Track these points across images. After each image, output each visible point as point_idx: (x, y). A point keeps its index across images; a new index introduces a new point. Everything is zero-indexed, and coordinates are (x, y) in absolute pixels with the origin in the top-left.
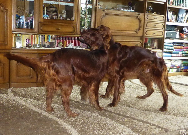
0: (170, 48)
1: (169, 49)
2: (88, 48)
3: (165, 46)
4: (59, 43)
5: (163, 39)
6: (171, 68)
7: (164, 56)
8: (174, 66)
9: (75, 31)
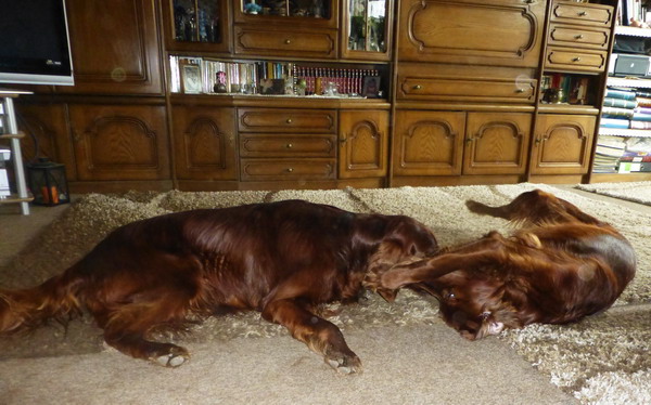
0: (625, 103)
1: (622, 107)
2: (379, 97)
3: (610, 96)
4: (299, 82)
5: (603, 76)
6: (623, 160)
7: (604, 126)
8: (635, 154)
9: (333, 48)
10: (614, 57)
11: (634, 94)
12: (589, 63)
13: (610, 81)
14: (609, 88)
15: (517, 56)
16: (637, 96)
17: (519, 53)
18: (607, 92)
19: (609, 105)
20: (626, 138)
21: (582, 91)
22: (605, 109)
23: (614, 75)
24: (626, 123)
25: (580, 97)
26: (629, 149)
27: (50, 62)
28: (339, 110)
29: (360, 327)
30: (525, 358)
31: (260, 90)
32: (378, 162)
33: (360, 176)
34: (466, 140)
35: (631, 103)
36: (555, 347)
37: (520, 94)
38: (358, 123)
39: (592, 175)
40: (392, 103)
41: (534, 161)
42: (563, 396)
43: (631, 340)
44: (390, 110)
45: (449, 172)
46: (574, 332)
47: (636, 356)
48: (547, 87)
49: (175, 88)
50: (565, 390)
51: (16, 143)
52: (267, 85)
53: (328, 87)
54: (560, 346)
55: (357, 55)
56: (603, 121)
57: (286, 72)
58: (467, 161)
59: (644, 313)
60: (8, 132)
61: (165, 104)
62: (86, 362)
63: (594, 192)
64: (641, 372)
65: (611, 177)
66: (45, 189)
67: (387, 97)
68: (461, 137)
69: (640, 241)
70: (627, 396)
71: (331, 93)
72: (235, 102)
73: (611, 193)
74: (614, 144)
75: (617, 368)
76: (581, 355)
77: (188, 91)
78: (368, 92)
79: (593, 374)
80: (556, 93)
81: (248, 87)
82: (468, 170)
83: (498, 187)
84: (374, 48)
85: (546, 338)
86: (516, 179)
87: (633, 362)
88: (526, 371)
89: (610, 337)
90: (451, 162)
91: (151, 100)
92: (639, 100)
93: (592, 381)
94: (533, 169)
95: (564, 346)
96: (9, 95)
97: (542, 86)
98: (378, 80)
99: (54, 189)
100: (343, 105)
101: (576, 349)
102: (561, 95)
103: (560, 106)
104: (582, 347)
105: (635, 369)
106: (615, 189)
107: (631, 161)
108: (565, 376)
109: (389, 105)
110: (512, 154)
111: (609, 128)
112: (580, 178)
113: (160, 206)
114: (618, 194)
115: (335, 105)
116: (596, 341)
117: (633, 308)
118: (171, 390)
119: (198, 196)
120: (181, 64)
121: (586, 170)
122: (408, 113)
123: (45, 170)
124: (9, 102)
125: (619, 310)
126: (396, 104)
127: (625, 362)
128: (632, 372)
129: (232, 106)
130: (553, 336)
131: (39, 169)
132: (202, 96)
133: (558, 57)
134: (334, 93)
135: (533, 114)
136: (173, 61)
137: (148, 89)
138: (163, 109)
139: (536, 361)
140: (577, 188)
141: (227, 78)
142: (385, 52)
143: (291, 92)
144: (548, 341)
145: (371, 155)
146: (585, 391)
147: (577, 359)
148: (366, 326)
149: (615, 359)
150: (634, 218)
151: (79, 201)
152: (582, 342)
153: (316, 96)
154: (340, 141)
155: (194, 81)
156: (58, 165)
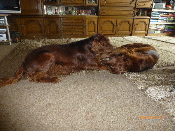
0: (157, 16)
1: (156, 17)
2: (95, 15)
3: (153, 14)
4: (75, 12)
5: (151, 9)
6: (156, 30)
7: (151, 22)
8: (159, 29)
9: (84, 3)
10: (154, 4)
11: (159, 13)
12: (148, 5)
13: (153, 10)
14: (153, 12)
15: (130, 4)
16: (160, 14)
17: (130, 3)
18: (152, 13)
19: (153, 16)
20: (157, 25)
21: (146, 13)
22: (152, 17)
23: (154, 8)
24: (157, 21)
25: (145, 14)
26: (157, 27)
27: (15, 7)
28: (85, 18)
29: (90, 73)
30: (132, 82)
31: (66, 13)
32: (95, 31)
34: (117, 25)
35: (158, 16)
36: (139, 79)
37: (130, 14)
38: (90, 21)
39: (148, 34)
40: (98, 16)
41: (133, 31)
42: (141, 92)
43: (159, 77)
44: (98, 18)
45: (112, 34)
46: (144, 75)
47: (160, 81)
48: (137, 12)
49: (45, 13)
50: (142, 90)
51: (8, 27)
52: (68, 12)
53: (82, 12)
54: (141, 79)
55: (90, 4)
56: (151, 20)
57: (72, 9)
58: (117, 31)
59: (162, 70)
60: (6, 25)
61: (43, 17)
62: (23, 82)
63: (148, 38)
64: (162, 86)
65: (153, 34)
66: (15, 38)
67: (97, 15)
68: (115, 25)
69: (160, 51)
70: (158, 92)
71: (83, 14)
72: (60, 17)
73: (153, 38)
74: (154, 26)
75: (155, 85)
76: (146, 81)
77: (48, 14)
78: (92, 14)
79: (149, 86)
80: (139, 13)
81: (63, 13)
82: (117, 33)
83: (125, 37)
84: (94, 2)
85: (137, 76)
86: (129, 35)
87: (159, 83)
88: (132, 85)
89: (153, 76)
90: (113, 31)
91: (40, 16)
92: (160, 15)
93: (149, 88)
94: (133, 33)
95: (141, 78)
96: (5, 16)
97: (136, 12)
98: (95, 11)
99: (17, 39)
100: (86, 17)
101: (145, 80)
102: (140, 14)
103: (140, 17)
104: (146, 79)
105: (160, 85)
106: (154, 37)
107: (158, 30)
108: (142, 87)
109: (97, 17)
110: (128, 29)
111: (152, 22)
112: (145, 35)
113: (42, 42)
114: (155, 39)
115: (84, 17)
116: (150, 77)
117: (159, 69)
118: (43, 89)
119: (51, 40)
120: (47, 7)
121: (146, 33)
122: (102, 19)
123: (15, 34)
124: (6, 17)
125: (155, 69)
126: (99, 17)
127: (157, 83)
128: (159, 86)
129: (59, 18)
130: (139, 76)
131: (13, 34)
132: (52, 15)
133: (140, 4)
134: (84, 14)
135: (134, 19)
136: (45, 7)
137: (39, 14)
138: (42, 19)
139: (135, 83)
140: (144, 37)
141: (58, 11)
142: (97, 3)
143: (74, 14)
144: (138, 77)
145: (93, 29)
146: (147, 91)
147: (145, 82)
148: (92, 73)
149: (155, 82)
150: (159, 45)
151: (23, 41)
152: (146, 78)
153: (80, 15)
154: (85, 26)
155: (50, 11)
156: (18, 33)
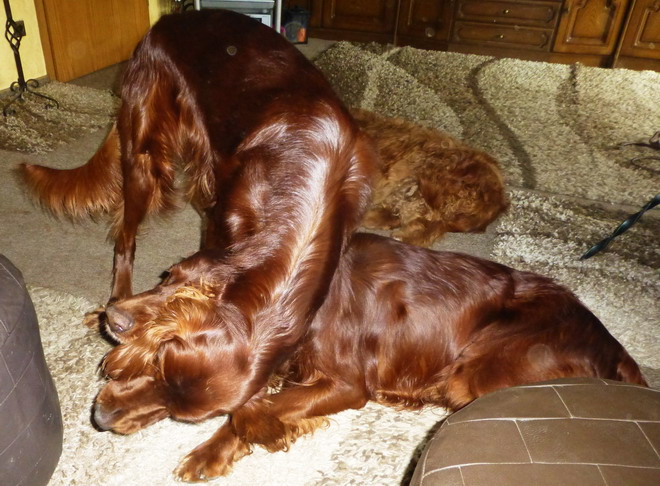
32: (605, 38)
33: (577, 51)
154: (563, 10)
